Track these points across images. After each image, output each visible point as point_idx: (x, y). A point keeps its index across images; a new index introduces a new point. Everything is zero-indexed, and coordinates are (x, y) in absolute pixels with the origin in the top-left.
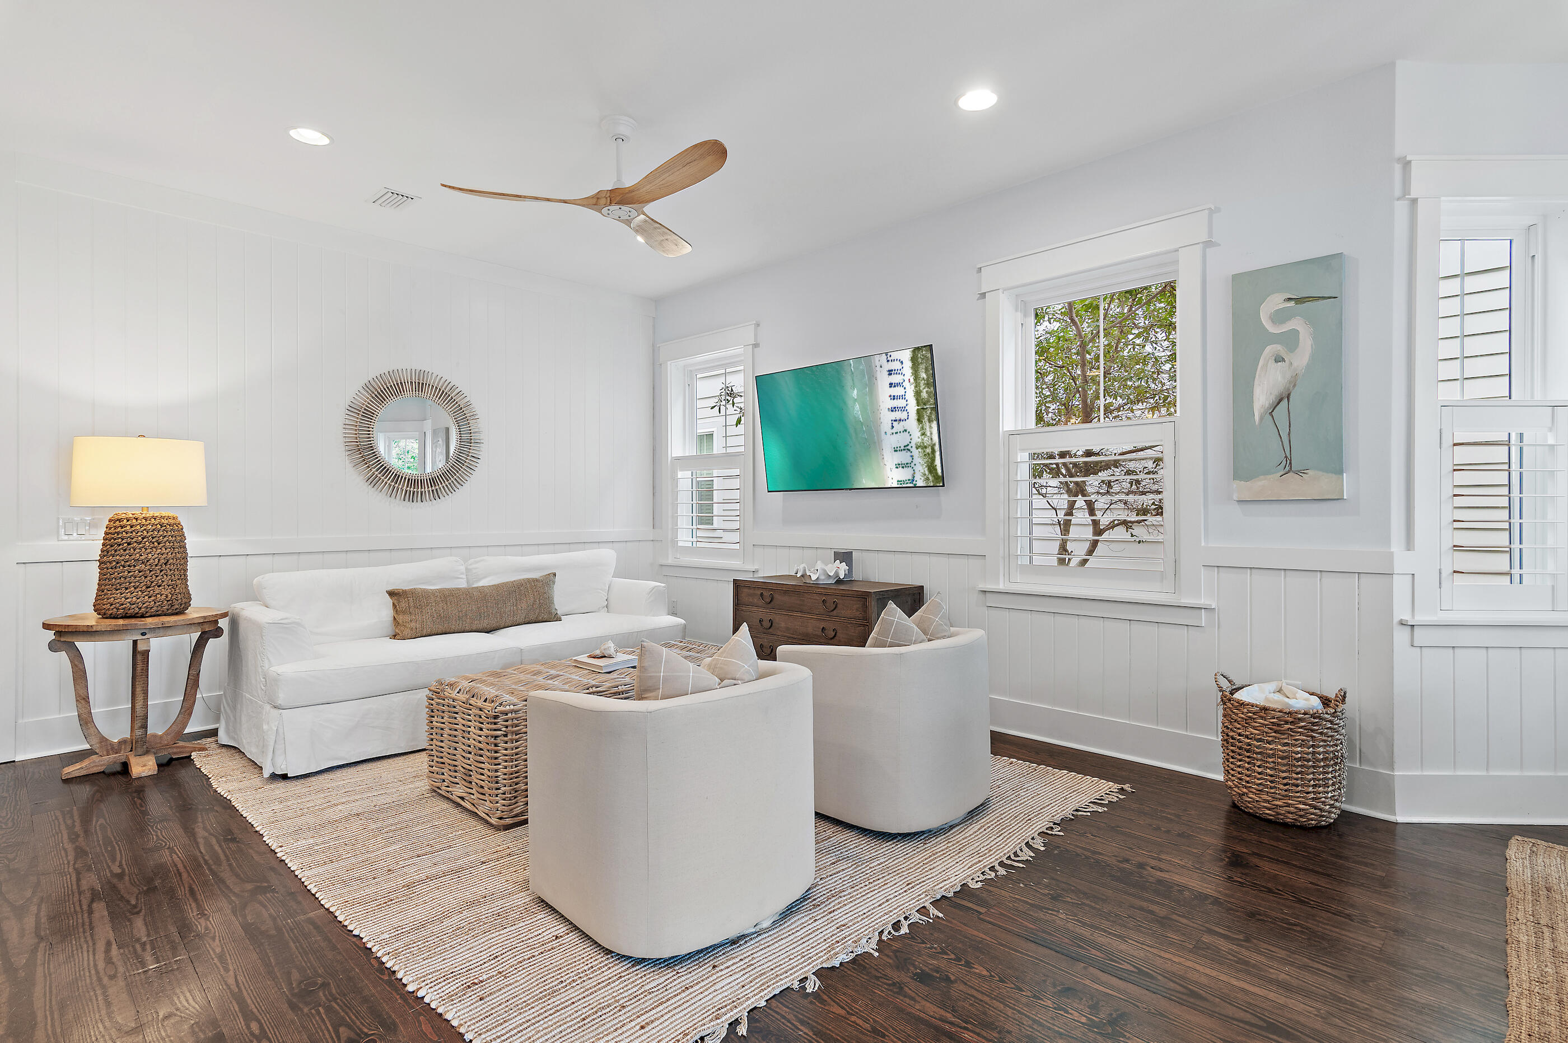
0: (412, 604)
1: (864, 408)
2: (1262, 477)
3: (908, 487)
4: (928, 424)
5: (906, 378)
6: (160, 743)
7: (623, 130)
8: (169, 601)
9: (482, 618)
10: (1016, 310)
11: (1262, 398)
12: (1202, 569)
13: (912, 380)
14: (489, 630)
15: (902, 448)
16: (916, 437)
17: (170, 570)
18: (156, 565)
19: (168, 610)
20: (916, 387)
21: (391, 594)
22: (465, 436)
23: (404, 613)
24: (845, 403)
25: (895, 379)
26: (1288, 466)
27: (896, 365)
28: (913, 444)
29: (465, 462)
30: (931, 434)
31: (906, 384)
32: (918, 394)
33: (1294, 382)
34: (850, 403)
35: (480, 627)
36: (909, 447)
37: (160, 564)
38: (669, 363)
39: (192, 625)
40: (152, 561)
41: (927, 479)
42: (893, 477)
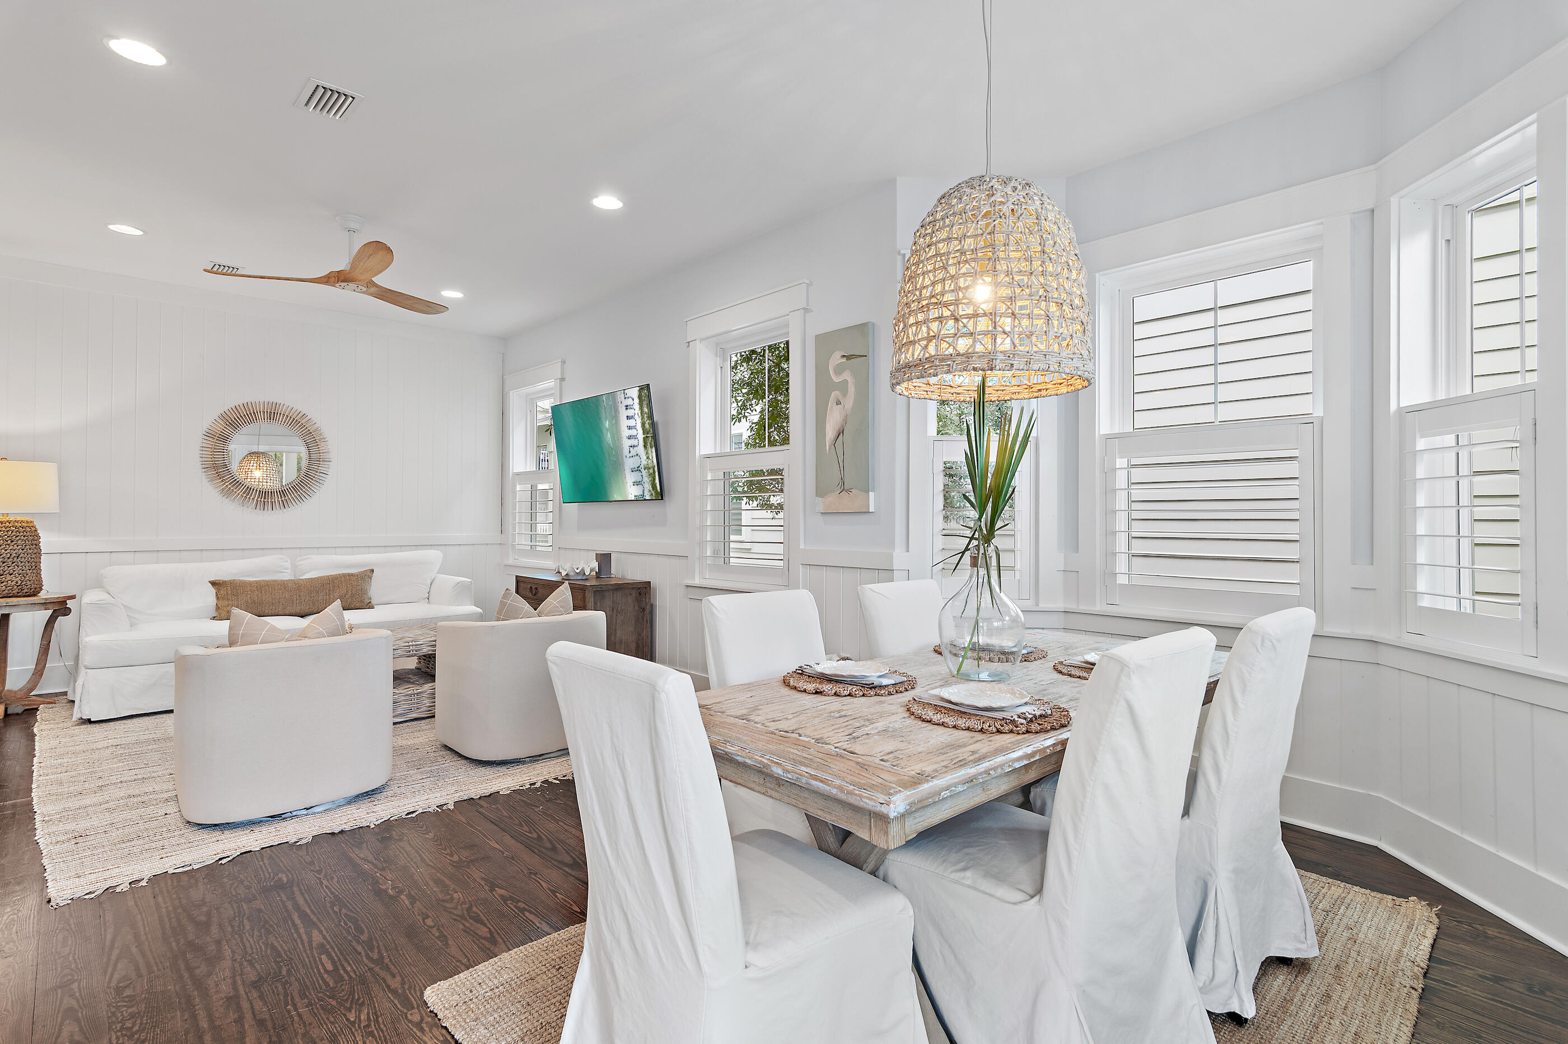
0: (229, 592)
1: (613, 437)
2: (830, 494)
3: (640, 500)
4: (650, 449)
5: (636, 412)
6: (15, 696)
7: (353, 225)
8: (19, 586)
9: (295, 605)
10: (716, 356)
11: (830, 433)
12: (801, 565)
13: (640, 414)
14: (303, 615)
15: (636, 469)
16: (644, 462)
17: (21, 562)
18: (9, 558)
19: (18, 593)
20: (642, 419)
21: (213, 583)
22: (314, 456)
23: (223, 599)
24: (602, 433)
25: (630, 412)
26: (844, 489)
27: (629, 402)
28: (642, 466)
29: (314, 477)
30: (652, 457)
31: (636, 417)
32: (643, 424)
33: (845, 421)
34: (604, 431)
35: (293, 611)
36: (640, 468)
37: (12, 557)
38: (511, 392)
39: (45, 604)
40: (4, 555)
41: (652, 495)
42: (632, 492)
